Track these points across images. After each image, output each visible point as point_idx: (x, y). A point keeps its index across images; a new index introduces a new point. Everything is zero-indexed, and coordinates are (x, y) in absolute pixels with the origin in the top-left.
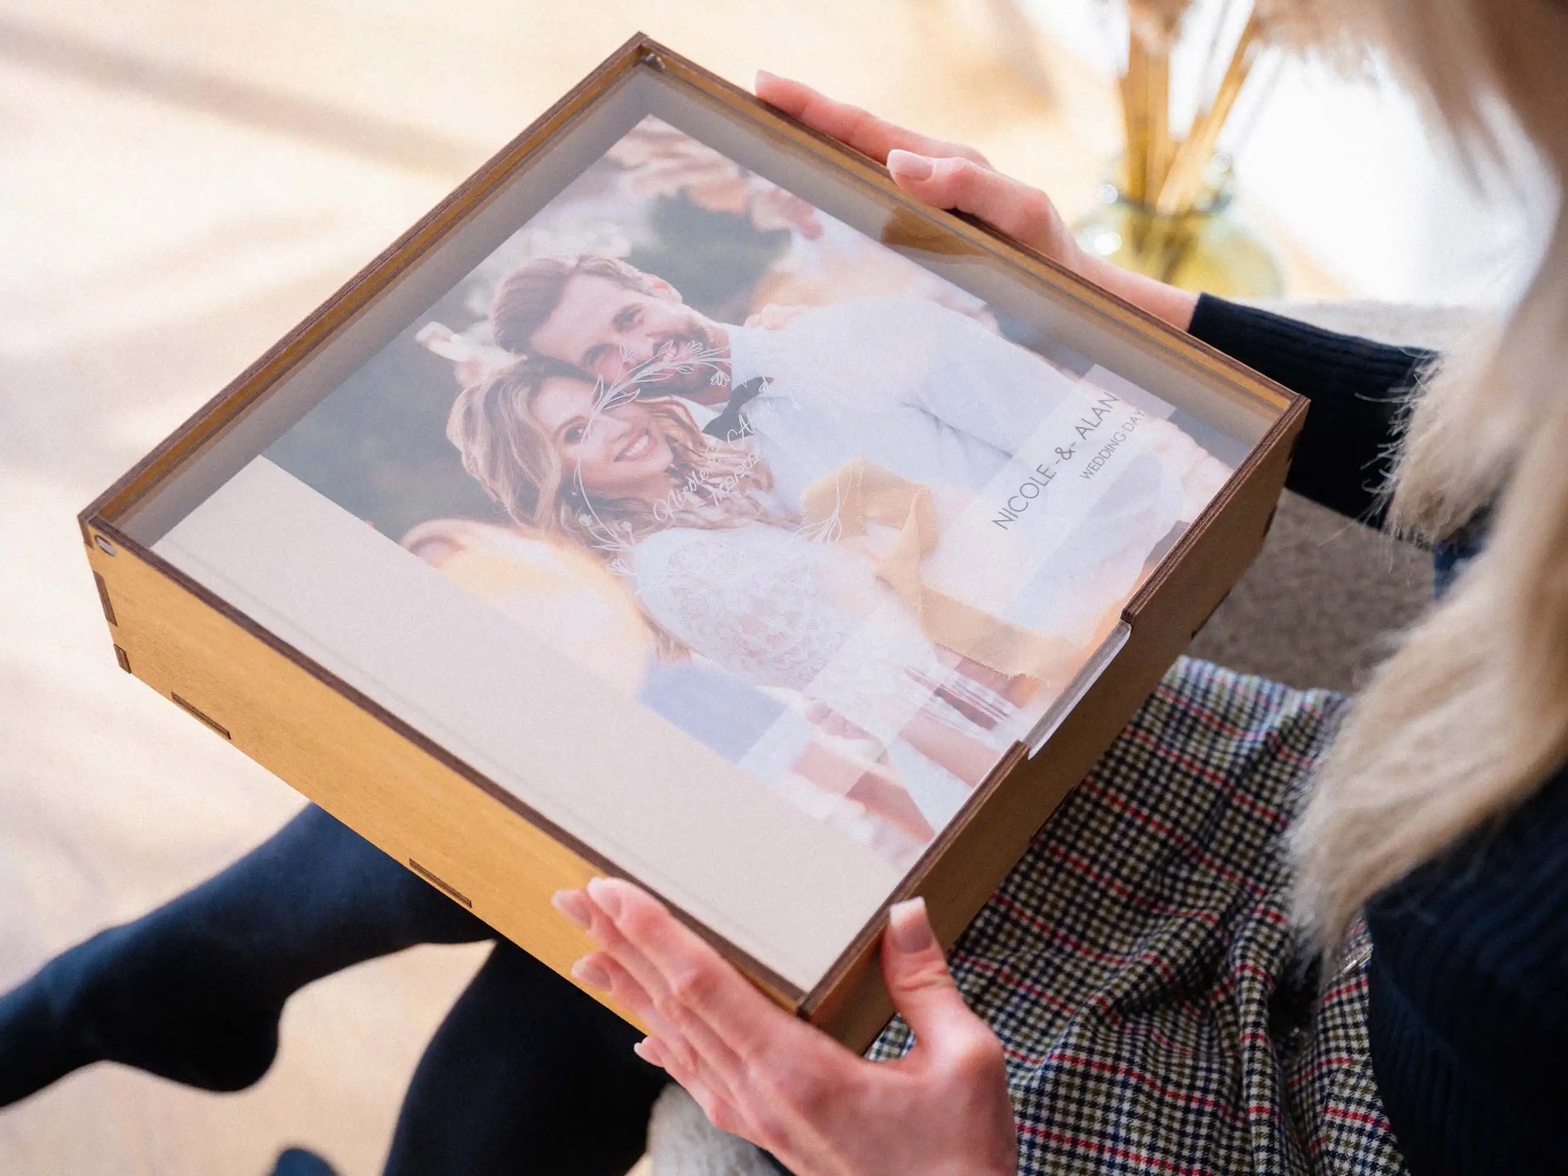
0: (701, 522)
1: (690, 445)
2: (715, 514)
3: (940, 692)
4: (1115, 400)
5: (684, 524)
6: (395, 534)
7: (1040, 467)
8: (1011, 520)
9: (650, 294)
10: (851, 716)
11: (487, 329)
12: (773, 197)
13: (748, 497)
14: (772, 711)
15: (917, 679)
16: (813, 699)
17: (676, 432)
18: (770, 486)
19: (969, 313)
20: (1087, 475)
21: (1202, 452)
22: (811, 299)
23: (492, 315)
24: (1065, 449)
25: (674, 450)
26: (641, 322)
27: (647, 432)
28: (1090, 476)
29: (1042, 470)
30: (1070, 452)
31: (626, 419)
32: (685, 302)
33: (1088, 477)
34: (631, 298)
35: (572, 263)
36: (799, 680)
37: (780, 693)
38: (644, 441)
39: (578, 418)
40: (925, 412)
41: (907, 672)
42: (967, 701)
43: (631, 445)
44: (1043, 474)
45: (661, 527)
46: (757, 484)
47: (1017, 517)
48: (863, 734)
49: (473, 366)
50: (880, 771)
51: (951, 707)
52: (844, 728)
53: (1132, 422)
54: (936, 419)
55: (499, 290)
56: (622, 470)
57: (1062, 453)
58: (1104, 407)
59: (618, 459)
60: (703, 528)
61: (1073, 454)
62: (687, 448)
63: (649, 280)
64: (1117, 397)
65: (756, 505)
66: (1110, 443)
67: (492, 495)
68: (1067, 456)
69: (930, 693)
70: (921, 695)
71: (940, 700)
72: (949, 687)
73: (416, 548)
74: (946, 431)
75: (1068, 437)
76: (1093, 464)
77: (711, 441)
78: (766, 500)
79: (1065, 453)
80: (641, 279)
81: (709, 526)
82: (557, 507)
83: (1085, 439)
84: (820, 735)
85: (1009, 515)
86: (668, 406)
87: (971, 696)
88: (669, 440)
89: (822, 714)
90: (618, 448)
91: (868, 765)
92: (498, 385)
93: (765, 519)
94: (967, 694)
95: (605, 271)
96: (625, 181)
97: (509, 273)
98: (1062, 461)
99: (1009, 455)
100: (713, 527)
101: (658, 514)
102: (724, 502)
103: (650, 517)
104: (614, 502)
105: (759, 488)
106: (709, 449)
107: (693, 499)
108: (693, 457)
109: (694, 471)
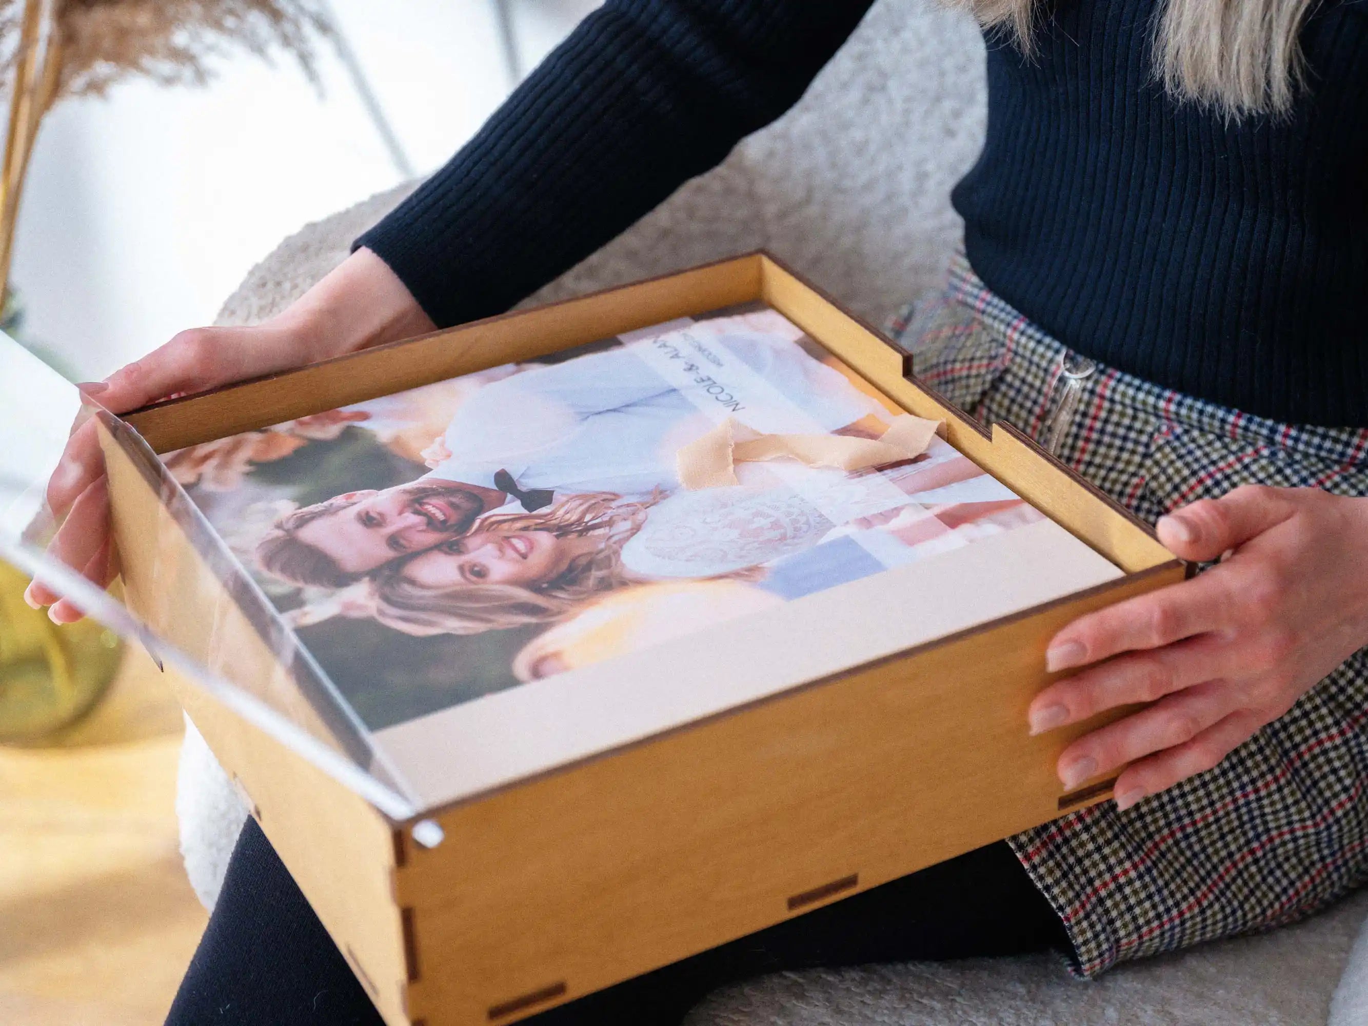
1: (541, 521)
2: (623, 526)
12: (303, 424)
13: (620, 507)
15: (861, 476)
16: (847, 523)
17: (519, 524)
18: (616, 495)
23: (299, 584)
24: (688, 367)
25: (536, 530)
30: (693, 366)
34: (349, 513)
35: (279, 533)
36: (825, 524)
38: (515, 541)
39: (461, 567)
40: (599, 413)
41: (851, 478)
43: (514, 548)
45: (617, 553)
46: (608, 500)
47: (736, 402)
49: (349, 606)
52: (886, 516)
53: (687, 337)
54: (611, 410)
55: (274, 575)
56: (539, 557)
57: (690, 369)
59: (524, 556)
60: (633, 534)
62: (542, 523)
63: (338, 500)
65: (629, 505)
66: (698, 350)
68: (695, 368)
71: (888, 471)
75: (678, 364)
76: (712, 361)
77: (544, 510)
78: (630, 500)
80: (331, 504)
81: (634, 531)
82: (555, 597)
83: (684, 358)
85: (732, 404)
86: (488, 522)
88: (525, 529)
93: (647, 505)
95: (305, 519)
98: (699, 371)
99: (674, 390)
100: (636, 529)
101: (601, 551)
102: (614, 518)
103: (601, 556)
104: (570, 569)
105: (613, 500)
106: (551, 514)
107: (599, 532)
108: (555, 522)
109: (571, 524)
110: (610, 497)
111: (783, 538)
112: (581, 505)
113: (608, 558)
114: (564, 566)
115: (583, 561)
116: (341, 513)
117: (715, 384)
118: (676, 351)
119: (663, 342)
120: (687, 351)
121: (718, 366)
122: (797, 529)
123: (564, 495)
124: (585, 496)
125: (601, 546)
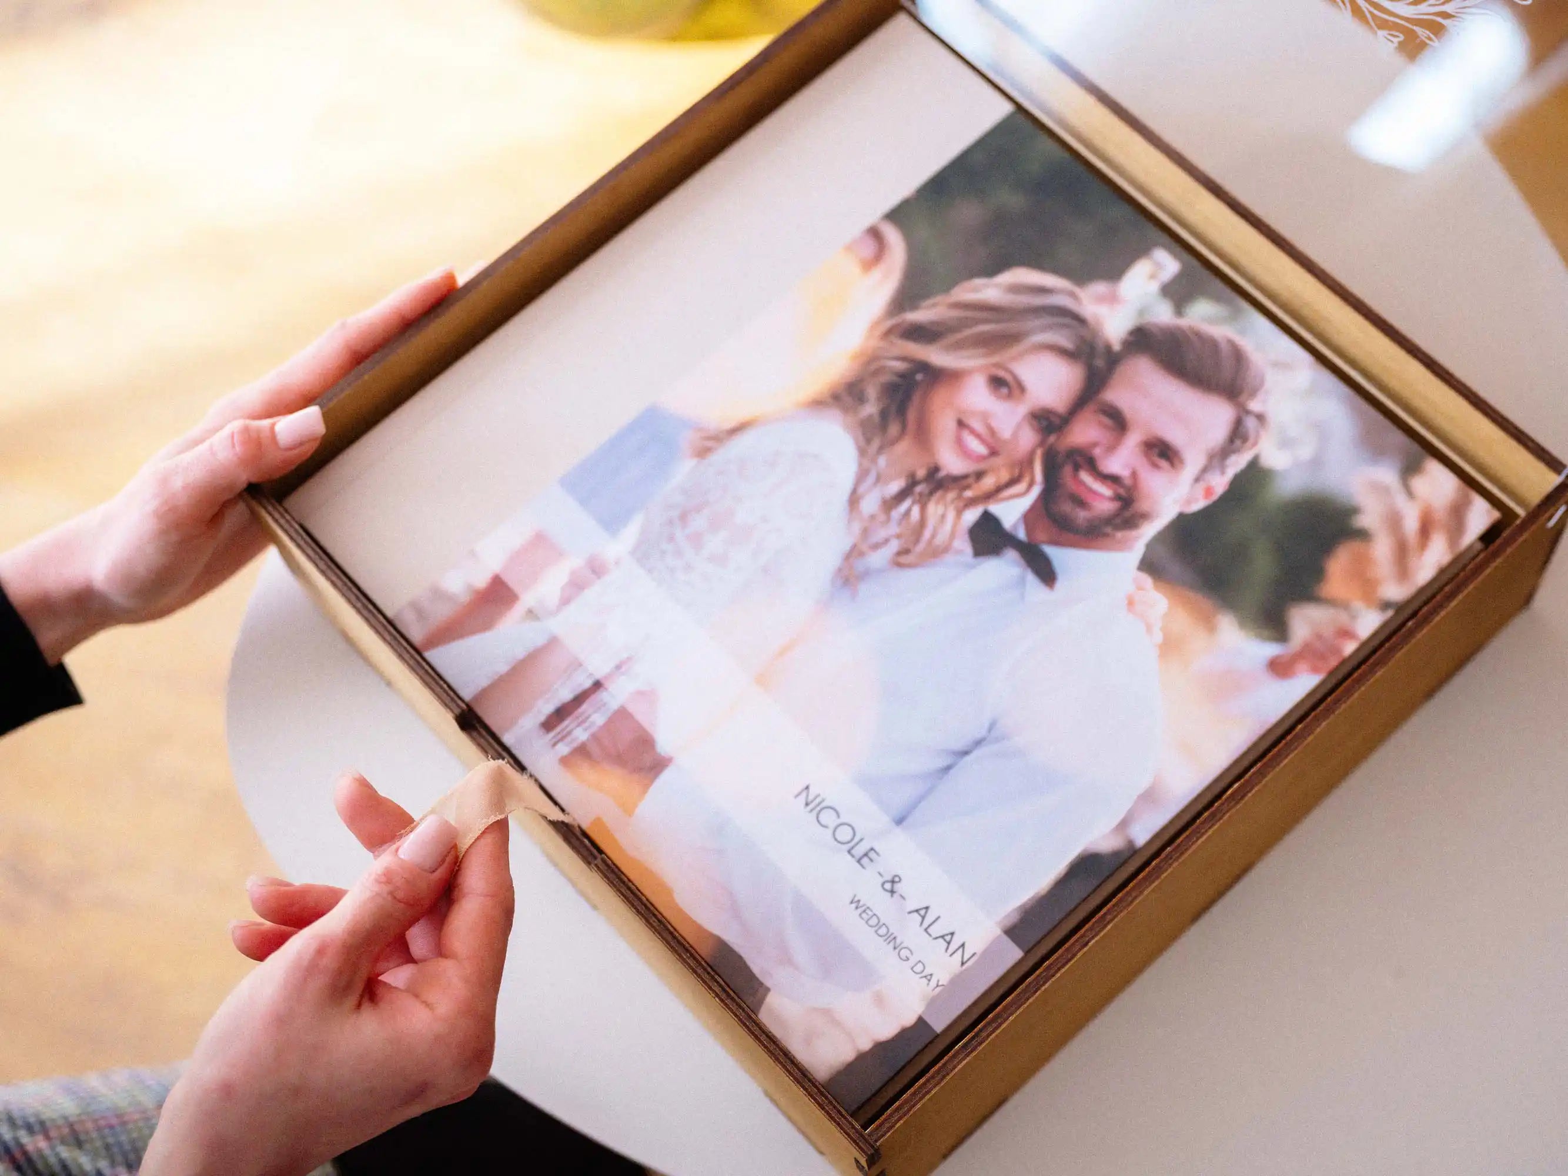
0: (861, 490)
1: (967, 494)
2: (870, 504)
3: (597, 685)
4: (963, 964)
5: (862, 476)
6: (897, 215)
7: (875, 852)
8: (807, 804)
9: (1197, 480)
10: (590, 594)
11: (1163, 315)
12: (1346, 633)
13: (886, 541)
14: (612, 524)
15: (618, 667)
16: (617, 563)
17: (989, 482)
18: (899, 565)
19: (1124, 824)
20: (855, 902)
21: (865, 1045)
22: (1169, 647)
23: (1184, 322)
24: (898, 887)
25: (965, 477)
26: (1155, 466)
27: (994, 453)
28: (854, 905)
29: (872, 855)
30: (892, 892)
31: (1015, 435)
32: (1182, 515)
33: (852, 902)
34: (1193, 461)
35: (1254, 406)
36: (642, 553)
38: (980, 449)
40: (978, 743)
41: (629, 659)
42: (582, 709)
43: (978, 436)
44: (866, 855)
45: (862, 452)
46: (904, 552)
47: (811, 811)
48: (565, 601)
49: (1112, 299)
50: (518, 610)
51: (578, 692)
52: (574, 587)
53: (924, 974)
54: (966, 753)
55: (1221, 332)
56: (944, 424)
57: (893, 882)
58: (954, 946)
59: (961, 424)
60: (854, 492)
61: (889, 894)
62: (965, 489)
63: (1220, 483)
64: (965, 967)
65: (876, 547)
66: (898, 941)
68: (888, 886)
69: (599, 675)
70: (597, 666)
71: (588, 684)
72: (602, 695)
73: (874, 233)
75: (914, 893)
76: (870, 913)
77: (972, 516)
78: (879, 558)
79: (892, 885)
80: (1223, 473)
81: (854, 497)
82: (903, 359)
83: (910, 913)
84: (573, 563)
85: (815, 806)
86: (1027, 479)
87: (585, 716)
88: (979, 475)
89: (596, 569)
90: (977, 425)
91: (527, 599)
92: (1080, 320)
93: (854, 553)
94: (591, 711)
95: (1237, 436)
96: (1387, 474)
97: (1247, 344)
98: (881, 880)
99: (900, 821)
100: (854, 500)
102: (885, 517)
103: (876, 443)
104: (902, 411)
105: (899, 553)
106: (959, 513)
107: (895, 486)
108: (951, 495)
109: (931, 493)
110: (903, 559)
111: (684, 517)
112: (933, 536)
113: (868, 441)
114: (912, 415)
115: (894, 429)
116: (1203, 461)
117: (849, 852)
118: (926, 930)
119: (951, 950)
120: (911, 933)
121: (859, 901)
122: (671, 539)
123: (959, 552)
124: (936, 553)
125: (882, 461)
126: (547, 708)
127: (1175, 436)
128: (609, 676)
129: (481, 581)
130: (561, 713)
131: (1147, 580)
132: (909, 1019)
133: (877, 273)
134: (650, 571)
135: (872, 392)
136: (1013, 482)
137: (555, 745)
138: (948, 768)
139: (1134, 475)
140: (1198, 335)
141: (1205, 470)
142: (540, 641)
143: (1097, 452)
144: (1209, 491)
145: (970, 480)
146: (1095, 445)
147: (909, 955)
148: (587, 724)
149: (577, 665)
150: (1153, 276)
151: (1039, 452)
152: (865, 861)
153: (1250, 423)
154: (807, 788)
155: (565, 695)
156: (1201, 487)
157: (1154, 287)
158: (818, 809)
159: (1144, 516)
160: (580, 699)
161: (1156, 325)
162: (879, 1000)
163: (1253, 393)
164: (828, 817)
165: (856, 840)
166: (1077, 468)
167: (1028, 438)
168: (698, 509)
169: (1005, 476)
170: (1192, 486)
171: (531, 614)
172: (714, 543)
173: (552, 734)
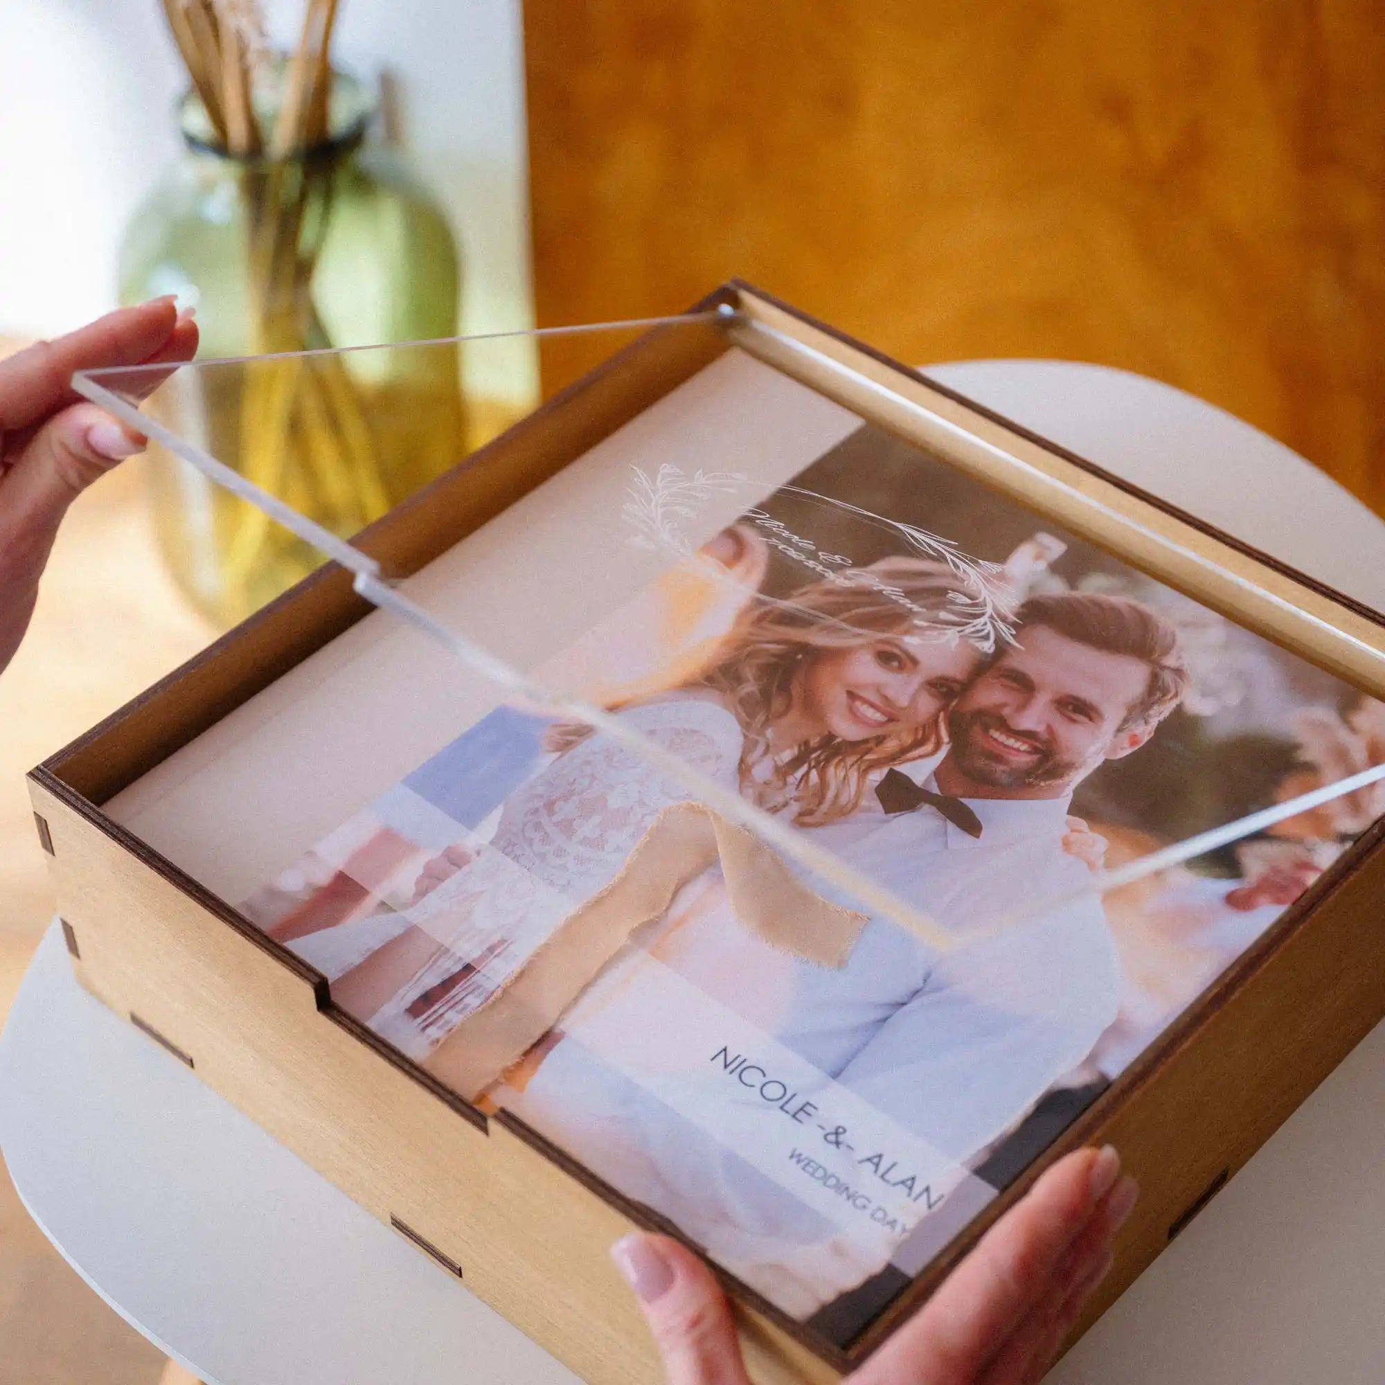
0: (750, 759)
1: (868, 757)
2: (762, 772)
3: (468, 969)
4: (930, 1206)
5: (748, 747)
7: (811, 1105)
8: (726, 1066)
9: (1119, 730)
10: (449, 884)
11: (1056, 588)
13: (786, 804)
15: (491, 949)
16: (478, 853)
18: (803, 825)
20: (796, 1156)
21: (828, 1295)
24: (843, 1138)
25: (866, 741)
26: (1073, 721)
27: (892, 719)
28: (794, 1160)
29: (808, 1109)
30: (837, 1143)
32: (1106, 762)
33: (792, 1157)
34: (1113, 714)
35: (1170, 661)
36: (507, 843)
37: (490, 826)
38: (876, 716)
39: (915, 662)
40: (915, 993)
41: (502, 942)
42: (453, 992)
43: (872, 705)
44: (802, 1109)
45: (746, 726)
46: (808, 812)
47: (731, 1072)
48: (422, 893)
50: (370, 902)
51: (446, 977)
52: (431, 879)
53: (886, 1221)
55: (1121, 600)
56: (833, 696)
57: (837, 1133)
58: (918, 1188)
59: (852, 695)
60: (742, 760)
61: (834, 1146)
62: (866, 753)
63: (1145, 731)
64: (935, 1209)
65: (775, 810)
66: (851, 1191)
67: (804, 590)
68: (832, 1138)
69: (468, 960)
70: (468, 951)
71: (457, 968)
72: (475, 978)
73: (731, 534)
74: (879, 1014)
76: (815, 1166)
77: (877, 776)
79: (836, 1137)
80: (1146, 723)
81: (743, 767)
83: (861, 1162)
84: (428, 855)
85: (734, 1065)
86: (933, 739)
87: (457, 999)
88: (880, 740)
89: (455, 860)
90: (870, 695)
91: (378, 894)
94: (464, 994)
95: (1155, 689)
96: (1323, 713)
98: (823, 1133)
99: (836, 1075)
100: (744, 769)
101: (766, 723)
102: (781, 783)
103: (761, 717)
104: (784, 688)
105: (801, 814)
106: (863, 774)
107: (787, 755)
108: (851, 760)
109: (828, 760)
110: (807, 819)
111: (549, 806)
112: (836, 797)
113: (752, 715)
114: (796, 689)
115: (778, 704)
116: (1123, 713)
117: (782, 1108)
118: (882, 1177)
119: (914, 1194)
120: (866, 1182)
121: (800, 1155)
122: (538, 826)
123: (869, 810)
124: (842, 812)
125: (769, 733)
126: (413, 995)
127: (1088, 692)
128: (482, 958)
129: (323, 877)
130: (427, 1000)
131: (1082, 824)
132: (875, 1265)
133: (740, 569)
134: (516, 858)
135: (749, 673)
136: (918, 744)
137: (424, 1029)
138: (885, 1020)
139: (1050, 728)
140: (1097, 604)
141: (1126, 721)
142: (398, 931)
143: (1006, 712)
144: (1134, 740)
145: (871, 745)
146: (1004, 705)
147: (866, 1202)
148: (460, 1007)
149: (444, 951)
150: (1038, 557)
151: (942, 715)
152: (801, 1115)
153: (1168, 677)
154: (725, 1050)
155: (431, 980)
156: (1124, 737)
157: (1042, 565)
158: (739, 1069)
159: (1069, 767)
160: (449, 984)
161: (1050, 598)
162: (838, 1250)
163: (1167, 650)
164: (752, 1077)
165: (789, 1095)
166: (986, 729)
167: (927, 705)
168: (566, 798)
169: (908, 739)
170: (1115, 736)
171: (383, 906)
172: (588, 828)
173: (420, 1020)
